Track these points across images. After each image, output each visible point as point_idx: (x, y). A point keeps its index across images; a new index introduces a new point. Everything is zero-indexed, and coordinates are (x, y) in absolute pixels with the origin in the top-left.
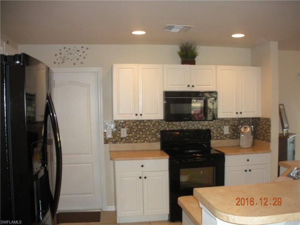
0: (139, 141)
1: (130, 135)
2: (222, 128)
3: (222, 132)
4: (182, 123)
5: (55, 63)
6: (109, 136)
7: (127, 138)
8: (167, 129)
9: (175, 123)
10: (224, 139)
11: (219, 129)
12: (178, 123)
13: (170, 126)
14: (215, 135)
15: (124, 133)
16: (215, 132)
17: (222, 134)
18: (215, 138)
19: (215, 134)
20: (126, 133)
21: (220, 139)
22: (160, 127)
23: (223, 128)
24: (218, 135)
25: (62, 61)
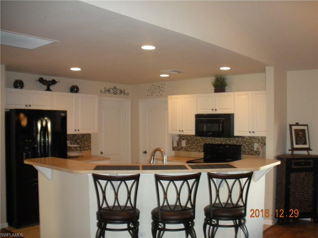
0: (193, 150)
1: (188, 146)
2: (252, 145)
3: (252, 148)
4: (221, 139)
5: (148, 95)
6: (175, 145)
7: (186, 148)
8: (211, 143)
9: (216, 138)
10: (254, 155)
11: (250, 146)
12: (218, 139)
13: (213, 141)
14: (247, 151)
15: (184, 144)
16: (247, 148)
17: (253, 150)
18: (247, 153)
19: (247, 149)
20: (185, 144)
21: (251, 155)
22: (206, 141)
23: (254, 145)
24: (249, 151)
25: (151, 94)
